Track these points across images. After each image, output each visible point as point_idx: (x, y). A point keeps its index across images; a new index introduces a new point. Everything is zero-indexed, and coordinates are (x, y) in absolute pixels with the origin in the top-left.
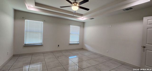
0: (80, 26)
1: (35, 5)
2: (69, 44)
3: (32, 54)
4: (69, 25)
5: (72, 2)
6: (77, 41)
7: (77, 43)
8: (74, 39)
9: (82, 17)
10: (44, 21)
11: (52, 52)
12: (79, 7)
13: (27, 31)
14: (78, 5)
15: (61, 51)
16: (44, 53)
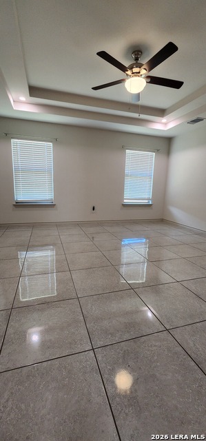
0: (157, 151)
1: (30, 96)
2: (123, 205)
3: (33, 226)
4: (123, 148)
5: (126, 64)
6: (147, 197)
7: (145, 202)
8: (137, 190)
9: (164, 120)
10: (55, 141)
11: (79, 224)
12: (149, 80)
13: (17, 170)
14: (143, 72)
15: (100, 224)
16: (59, 225)
